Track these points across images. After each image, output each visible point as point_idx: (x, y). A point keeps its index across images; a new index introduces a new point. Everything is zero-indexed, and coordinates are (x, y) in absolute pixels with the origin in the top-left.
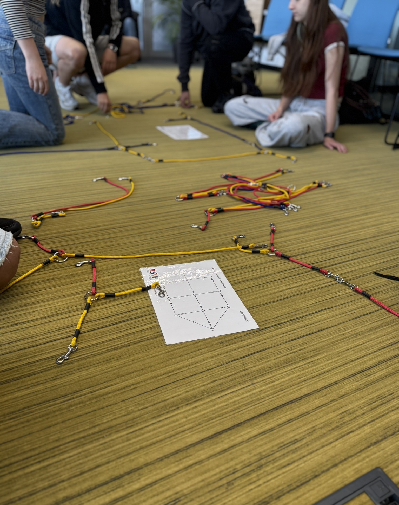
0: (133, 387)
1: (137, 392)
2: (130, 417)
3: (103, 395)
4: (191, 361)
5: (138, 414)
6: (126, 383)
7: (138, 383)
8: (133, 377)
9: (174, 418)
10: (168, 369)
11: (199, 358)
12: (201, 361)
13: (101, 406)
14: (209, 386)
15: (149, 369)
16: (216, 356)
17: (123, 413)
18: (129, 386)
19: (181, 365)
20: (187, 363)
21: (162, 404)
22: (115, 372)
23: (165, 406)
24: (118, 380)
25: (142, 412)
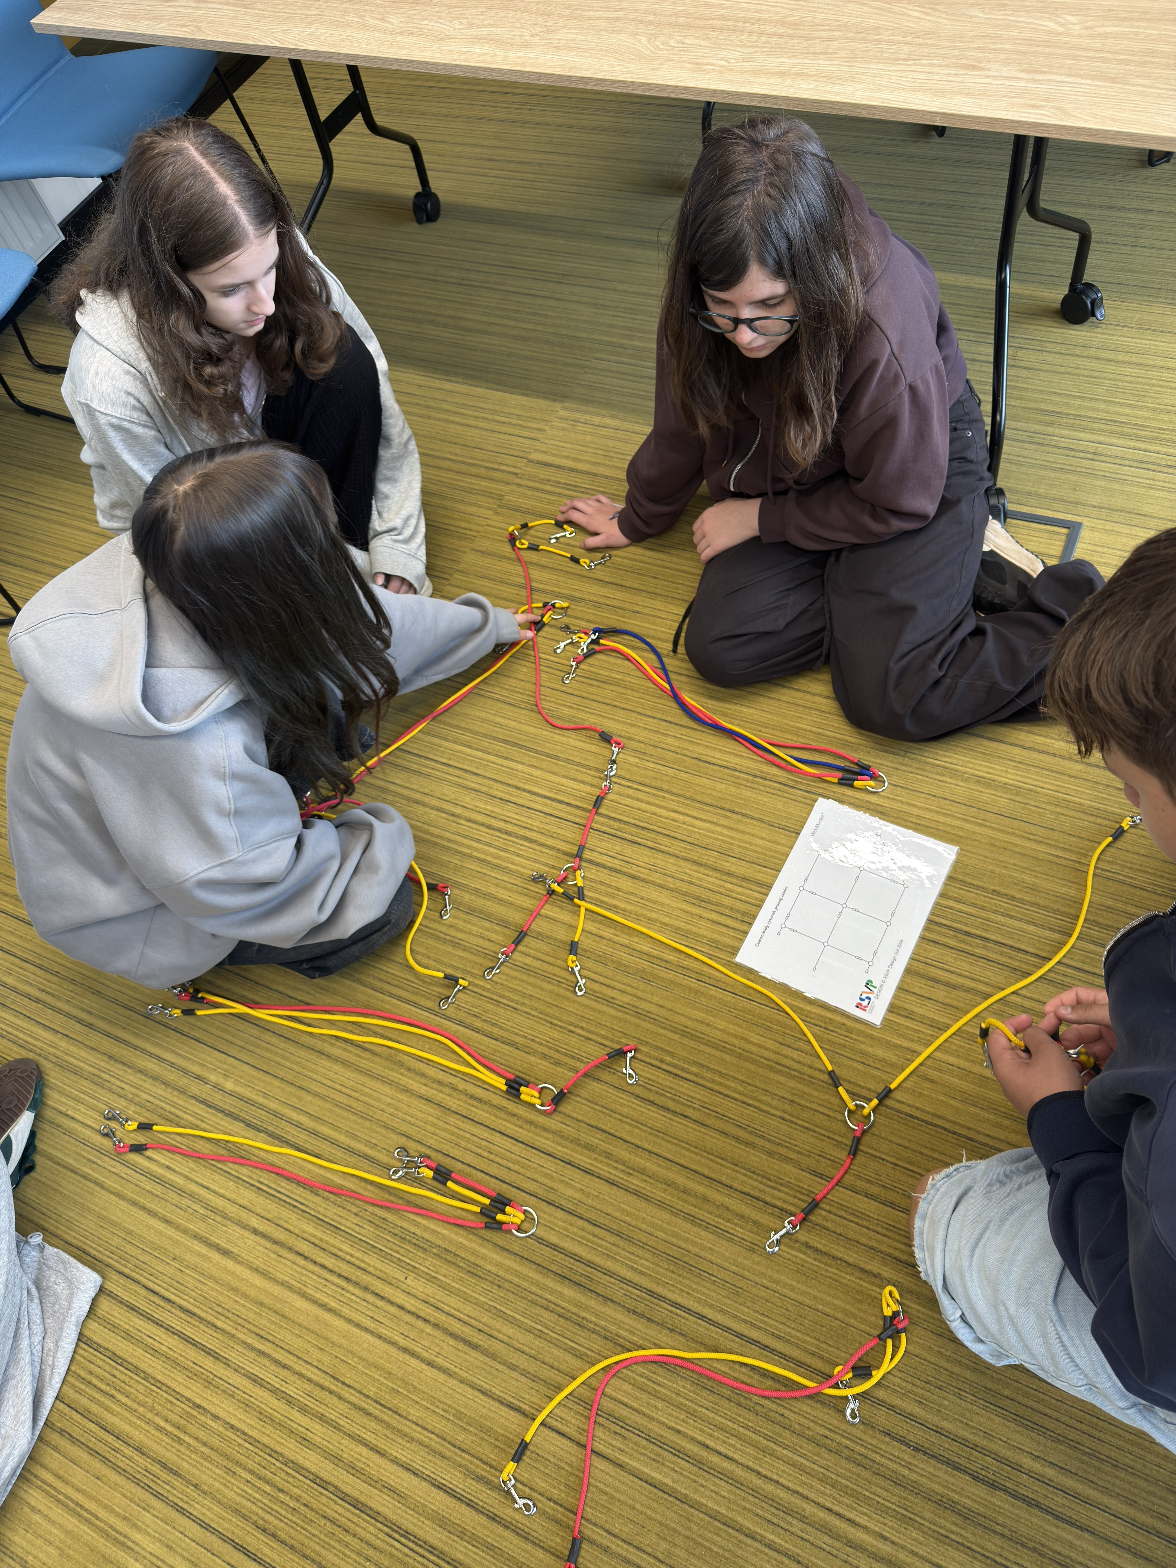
0: (1031, 837)
1: (1032, 828)
2: (1058, 810)
3: (1069, 850)
4: (941, 819)
5: (1048, 807)
6: (1035, 846)
7: (1023, 837)
8: (1022, 847)
9: (1018, 778)
10: (977, 829)
11: (928, 815)
12: (931, 811)
13: (1079, 840)
14: (952, 781)
15: (997, 843)
16: (908, 804)
17: (1062, 818)
18: (1035, 840)
19: (959, 823)
20: (949, 820)
21: (1018, 799)
22: (1037, 869)
23: (1017, 794)
24: (1041, 855)
25: (1043, 806)
